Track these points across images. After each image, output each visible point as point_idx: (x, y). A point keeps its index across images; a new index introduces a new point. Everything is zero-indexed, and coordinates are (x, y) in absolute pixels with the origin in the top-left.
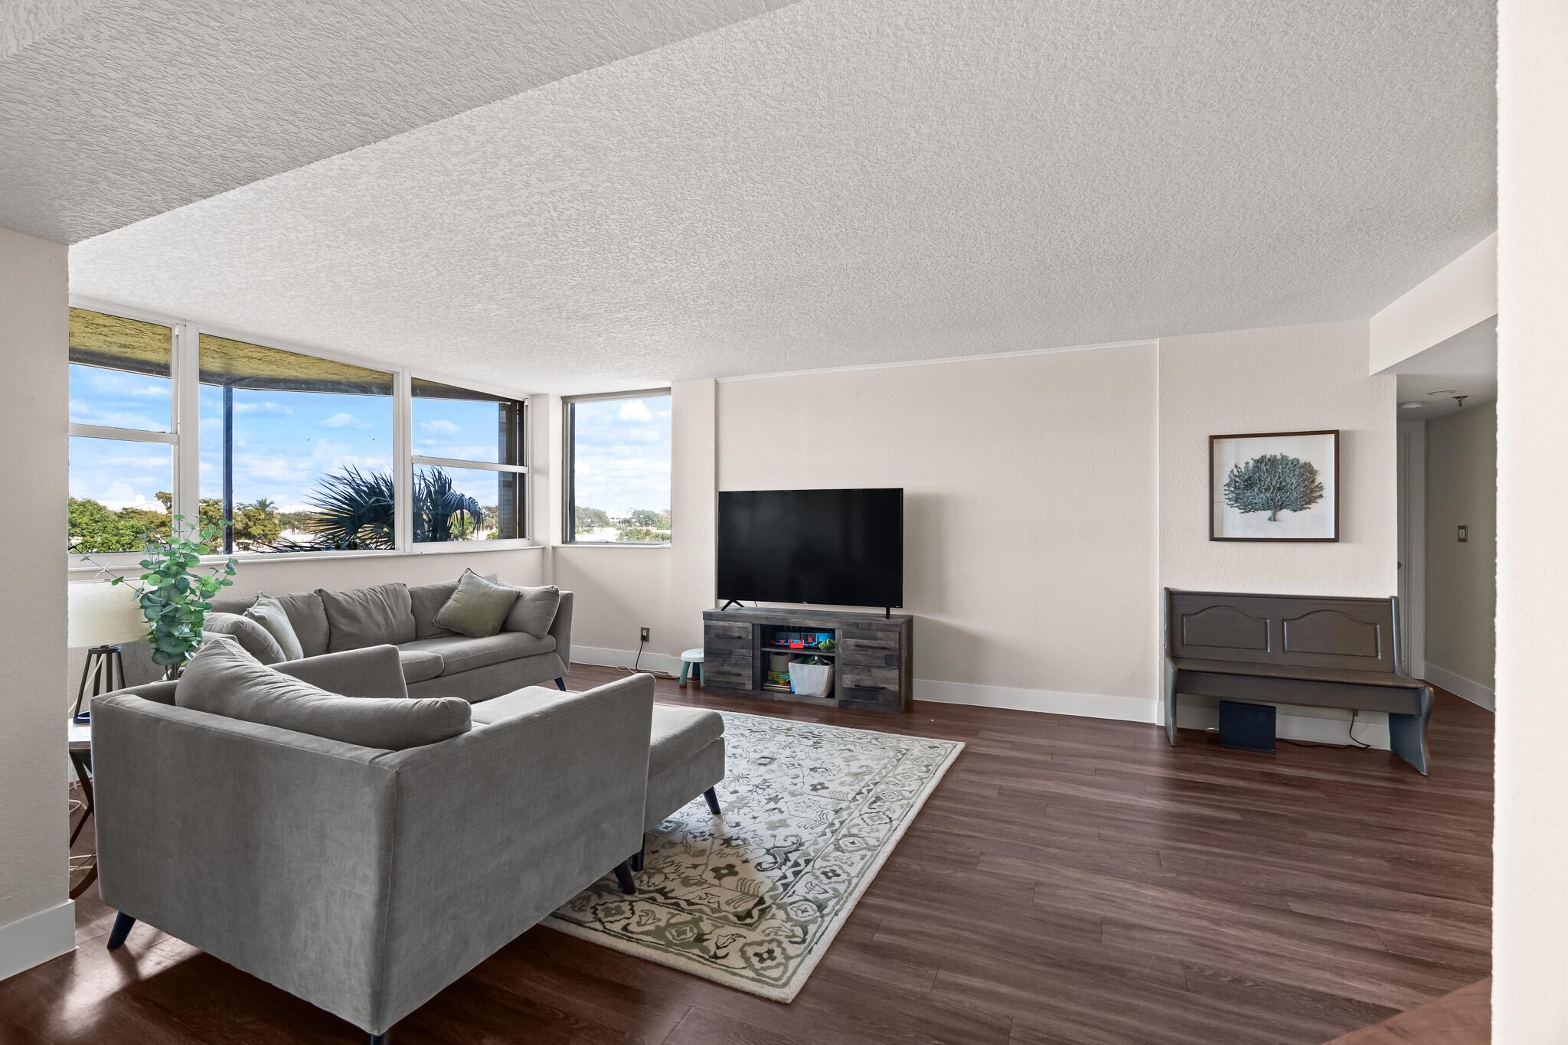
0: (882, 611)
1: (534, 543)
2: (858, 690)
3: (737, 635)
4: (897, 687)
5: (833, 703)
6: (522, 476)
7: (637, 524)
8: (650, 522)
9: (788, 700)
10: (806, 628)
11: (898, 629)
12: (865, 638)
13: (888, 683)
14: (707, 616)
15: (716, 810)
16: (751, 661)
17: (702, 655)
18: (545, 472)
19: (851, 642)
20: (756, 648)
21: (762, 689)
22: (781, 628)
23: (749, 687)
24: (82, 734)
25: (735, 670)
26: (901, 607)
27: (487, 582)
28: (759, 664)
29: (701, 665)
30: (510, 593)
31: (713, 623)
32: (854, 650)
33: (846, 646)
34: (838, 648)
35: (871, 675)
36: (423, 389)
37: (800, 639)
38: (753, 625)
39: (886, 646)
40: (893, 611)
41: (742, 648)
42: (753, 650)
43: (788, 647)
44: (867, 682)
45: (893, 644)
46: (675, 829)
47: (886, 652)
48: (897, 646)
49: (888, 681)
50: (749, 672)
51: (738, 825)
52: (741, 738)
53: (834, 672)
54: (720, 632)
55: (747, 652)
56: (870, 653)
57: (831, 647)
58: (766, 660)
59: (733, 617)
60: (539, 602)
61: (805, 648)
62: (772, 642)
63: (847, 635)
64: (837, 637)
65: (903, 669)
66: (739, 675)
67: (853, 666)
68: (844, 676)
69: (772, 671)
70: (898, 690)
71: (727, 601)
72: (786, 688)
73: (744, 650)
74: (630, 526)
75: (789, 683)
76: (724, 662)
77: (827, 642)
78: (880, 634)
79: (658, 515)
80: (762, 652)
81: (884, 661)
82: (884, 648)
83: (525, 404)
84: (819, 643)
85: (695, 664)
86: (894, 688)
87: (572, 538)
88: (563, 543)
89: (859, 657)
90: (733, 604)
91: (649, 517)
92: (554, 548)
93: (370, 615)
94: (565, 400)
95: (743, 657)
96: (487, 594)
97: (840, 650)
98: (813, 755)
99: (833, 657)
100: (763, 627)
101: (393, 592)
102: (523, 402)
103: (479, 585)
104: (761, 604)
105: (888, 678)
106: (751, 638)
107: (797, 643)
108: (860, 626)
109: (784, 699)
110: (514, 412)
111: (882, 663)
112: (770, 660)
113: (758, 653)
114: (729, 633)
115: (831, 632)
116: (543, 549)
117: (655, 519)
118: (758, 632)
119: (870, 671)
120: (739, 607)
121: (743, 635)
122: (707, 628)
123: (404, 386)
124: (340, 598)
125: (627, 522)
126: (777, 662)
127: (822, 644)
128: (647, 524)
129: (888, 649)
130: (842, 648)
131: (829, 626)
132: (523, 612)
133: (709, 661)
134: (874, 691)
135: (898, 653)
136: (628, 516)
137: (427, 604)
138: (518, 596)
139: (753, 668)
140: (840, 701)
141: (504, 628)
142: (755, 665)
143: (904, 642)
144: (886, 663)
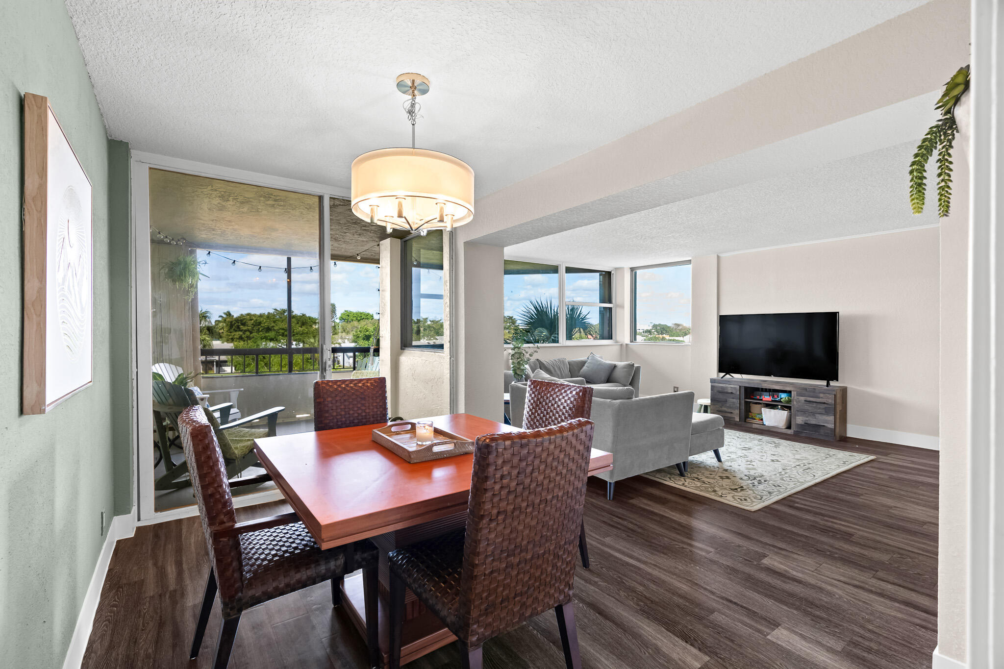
0: (824, 383)
1: (617, 342)
2: (806, 426)
3: (730, 391)
4: (833, 426)
5: (789, 432)
6: (610, 309)
7: (655, 333)
8: (665, 332)
9: (761, 428)
10: (773, 389)
11: (834, 393)
12: (811, 397)
13: (826, 423)
14: (712, 381)
15: (719, 460)
16: (739, 406)
17: (710, 402)
18: (622, 307)
19: (802, 399)
20: (741, 399)
21: (745, 422)
22: (757, 389)
23: (737, 419)
24: (507, 397)
25: (729, 410)
26: (837, 381)
27: (600, 359)
28: (744, 408)
29: (708, 407)
30: (611, 365)
31: (716, 384)
32: (804, 403)
33: (798, 401)
34: (793, 401)
35: (815, 418)
36: (569, 270)
37: (769, 396)
38: (740, 386)
39: (826, 402)
40: (832, 383)
41: (733, 398)
42: (740, 400)
43: (761, 400)
44: (813, 421)
45: (831, 401)
46: (700, 463)
47: (826, 406)
48: (833, 402)
49: (827, 422)
50: (737, 412)
51: (731, 466)
52: (732, 440)
53: (791, 415)
54: (720, 389)
55: (737, 401)
56: (814, 405)
57: (789, 401)
58: (748, 405)
59: (728, 382)
60: (625, 369)
61: (772, 401)
62: (752, 397)
63: (799, 395)
64: (792, 395)
65: (838, 416)
66: (731, 413)
67: (804, 412)
68: (797, 417)
69: (751, 413)
70: (833, 427)
71: (724, 374)
72: (760, 422)
73: (735, 400)
74: (651, 334)
75: (762, 419)
76: (723, 405)
77: (787, 398)
78: (821, 395)
79: (670, 327)
80: (745, 401)
81: (824, 410)
82: (824, 403)
83: (612, 273)
84: (781, 398)
85: (705, 406)
86: (832, 426)
87: (635, 339)
88: (631, 342)
89: (807, 407)
90: (728, 376)
91: (663, 329)
92: (627, 344)
93: (555, 371)
94: (632, 269)
95: (734, 403)
96: (601, 364)
97: (795, 403)
98: (773, 450)
99: (790, 407)
100: (746, 388)
101: (562, 361)
102: (611, 272)
103: (597, 361)
104: (745, 376)
105: (828, 421)
106: (738, 393)
107: (767, 398)
108: (808, 390)
109: (759, 428)
110: (607, 277)
111: (823, 411)
112: (750, 407)
113: (743, 402)
114: (726, 391)
115: (789, 392)
116: (621, 345)
117: (668, 330)
118: (743, 390)
119: (815, 416)
120: (731, 377)
121: (734, 392)
122: (713, 388)
123: (562, 270)
124: (545, 363)
125: (649, 332)
126: (755, 408)
127: (783, 399)
128: (662, 333)
129: (827, 404)
130: (796, 401)
131: (788, 389)
132: (618, 374)
133: (713, 405)
134: (817, 427)
135: (834, 407)
136: (649, 328)
137: (575, 368)
138: (615, 366)
139: (740, 409)
140: (794, 431)
141: (608, 380)
142: (741, 408)
143: (839, 400)
144: (826, 412)
